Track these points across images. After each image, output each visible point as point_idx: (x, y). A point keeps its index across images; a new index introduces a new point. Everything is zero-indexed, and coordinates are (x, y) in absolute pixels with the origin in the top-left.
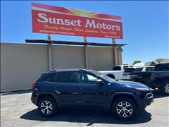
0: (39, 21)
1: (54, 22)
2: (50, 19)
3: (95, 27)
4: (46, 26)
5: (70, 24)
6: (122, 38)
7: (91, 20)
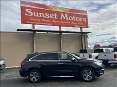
0: (26, 15)
1: (38, 16)
2: (34, 13)
3: (67, 19)
4: (32, 19)
5: (49, 17)
6: (87, 27)
7: (64, 14)
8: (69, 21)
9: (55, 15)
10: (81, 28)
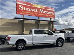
0: (20, 9)
1: (26, 10)
2: (24, 8)
4: (23, 11)
5: (33, 11)
6: (54, 18)
8: (44, 14)
9: (36, 10)
10: (51, 19)
